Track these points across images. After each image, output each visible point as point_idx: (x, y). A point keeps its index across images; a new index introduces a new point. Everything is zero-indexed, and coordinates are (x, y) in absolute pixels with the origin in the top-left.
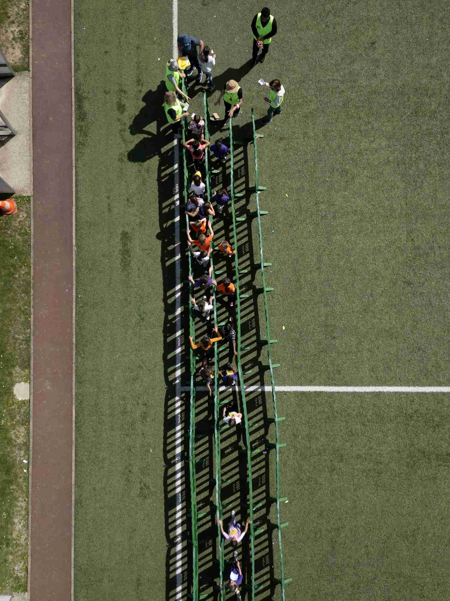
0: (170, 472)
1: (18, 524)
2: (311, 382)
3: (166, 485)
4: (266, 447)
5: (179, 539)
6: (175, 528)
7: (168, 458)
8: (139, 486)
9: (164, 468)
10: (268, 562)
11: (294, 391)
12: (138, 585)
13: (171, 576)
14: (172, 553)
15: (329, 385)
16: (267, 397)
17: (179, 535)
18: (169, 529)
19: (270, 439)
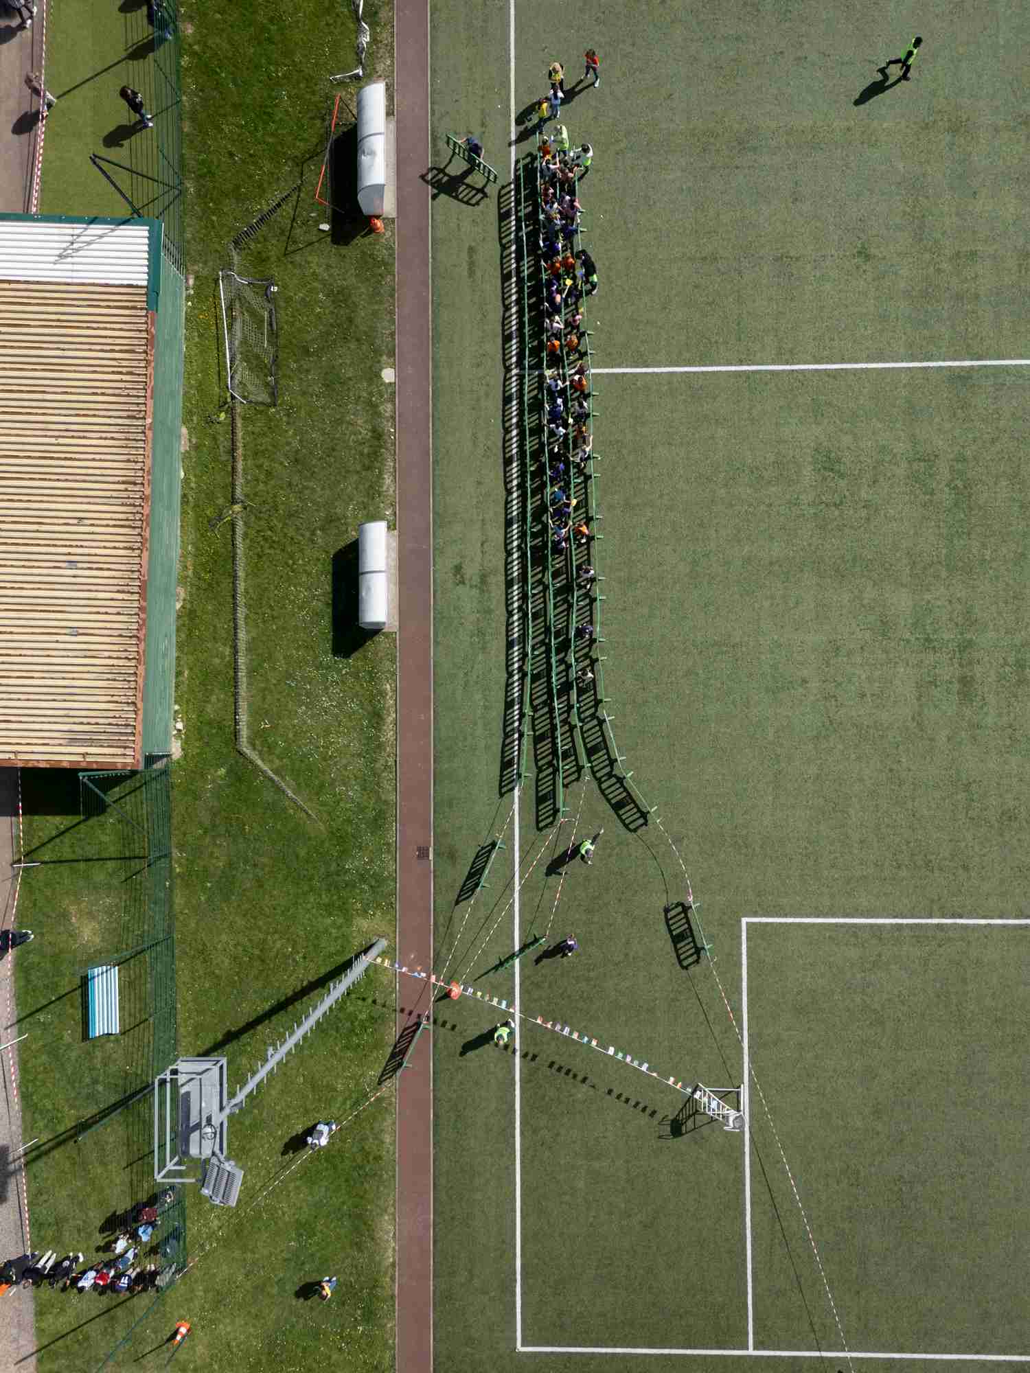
1: (388, 479)
8: (483, 448)
14: (509, 499)
18: (507, 482)
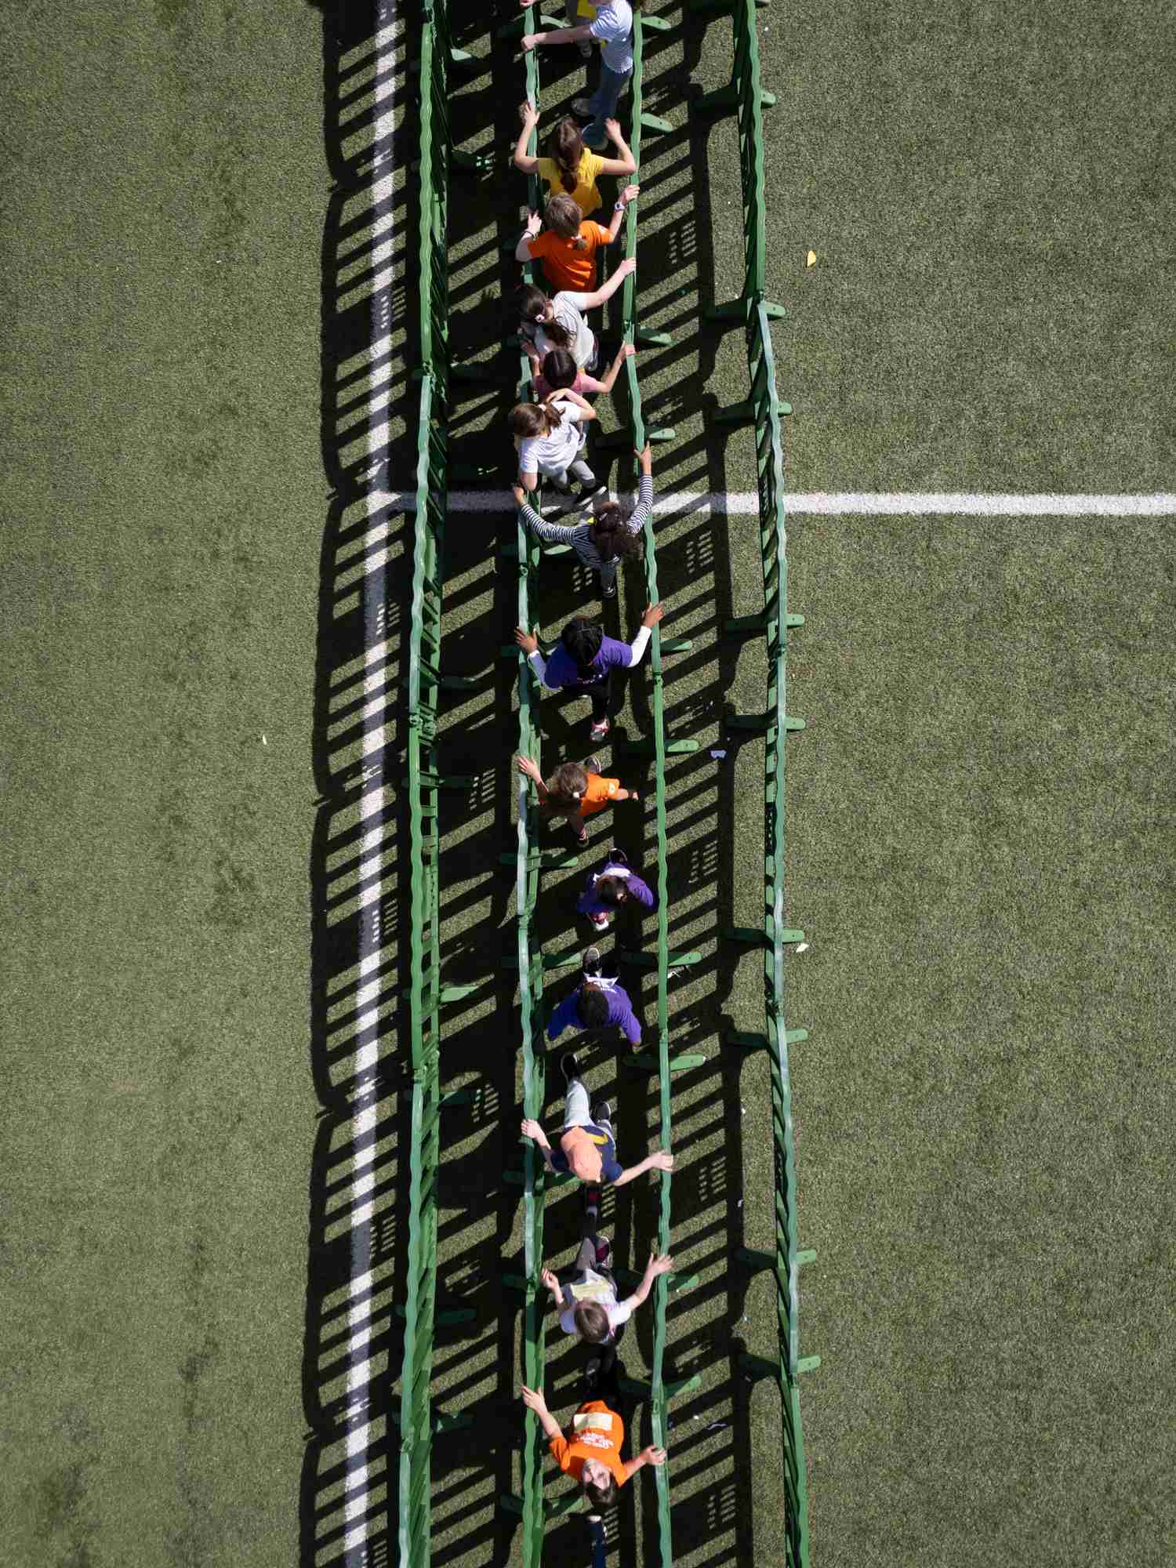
0: (339, 823)
2: (917, 475)
3: (320, 878)
4: (724, 732)
5: (366, 1088)
6: (351, 1047)
7: (333, 771)
8: (210, 878)
9: (315, 810)
10: (720, 1185)
11: (844, 515)
12: (198, 1269)
13: (333, 1232)
14: (337, 1142)
15: (989, 490)
16: (733, 535)
17: (366, 1072)
19: (738, 703)
